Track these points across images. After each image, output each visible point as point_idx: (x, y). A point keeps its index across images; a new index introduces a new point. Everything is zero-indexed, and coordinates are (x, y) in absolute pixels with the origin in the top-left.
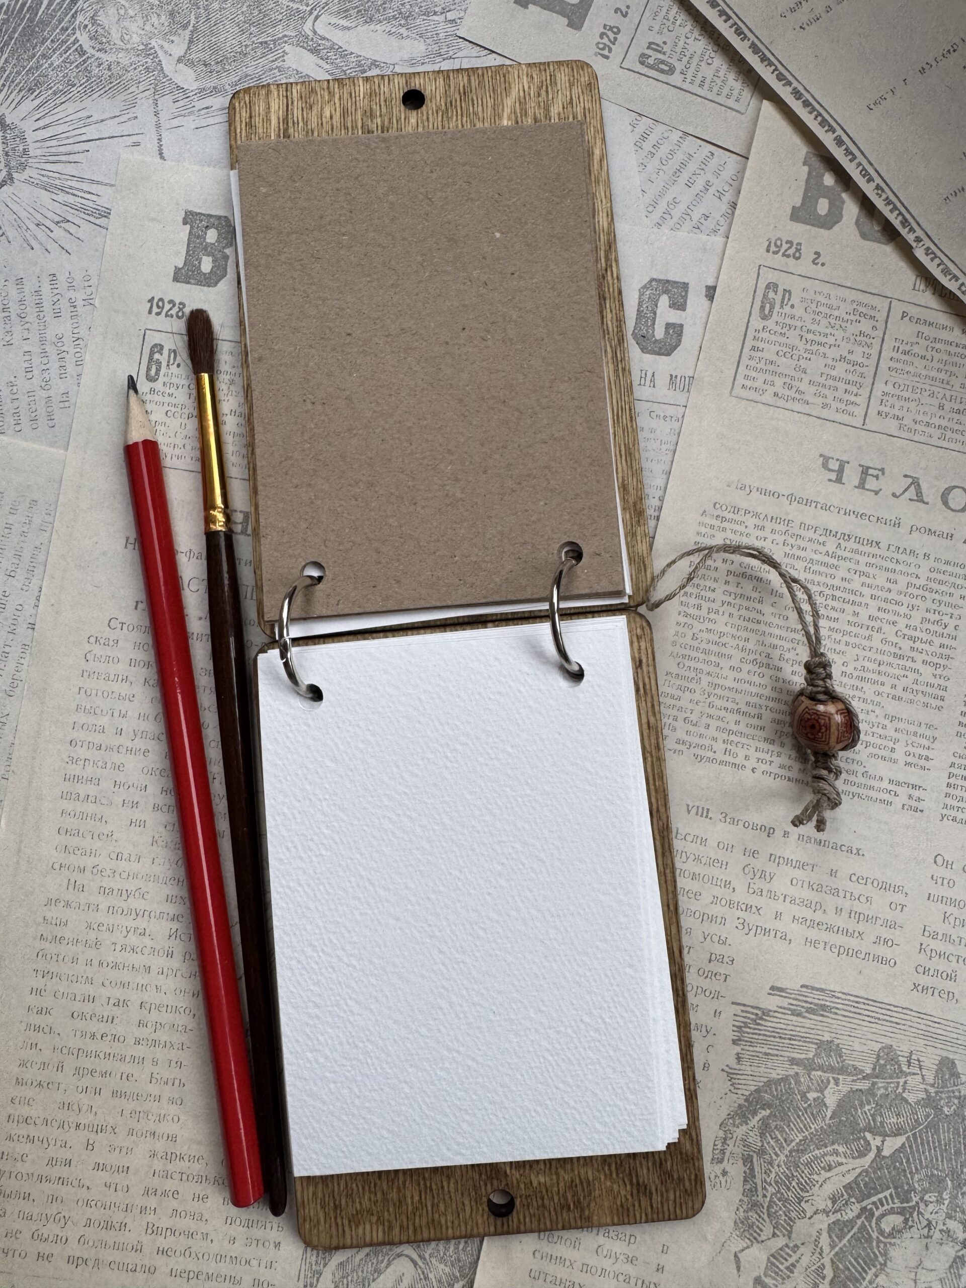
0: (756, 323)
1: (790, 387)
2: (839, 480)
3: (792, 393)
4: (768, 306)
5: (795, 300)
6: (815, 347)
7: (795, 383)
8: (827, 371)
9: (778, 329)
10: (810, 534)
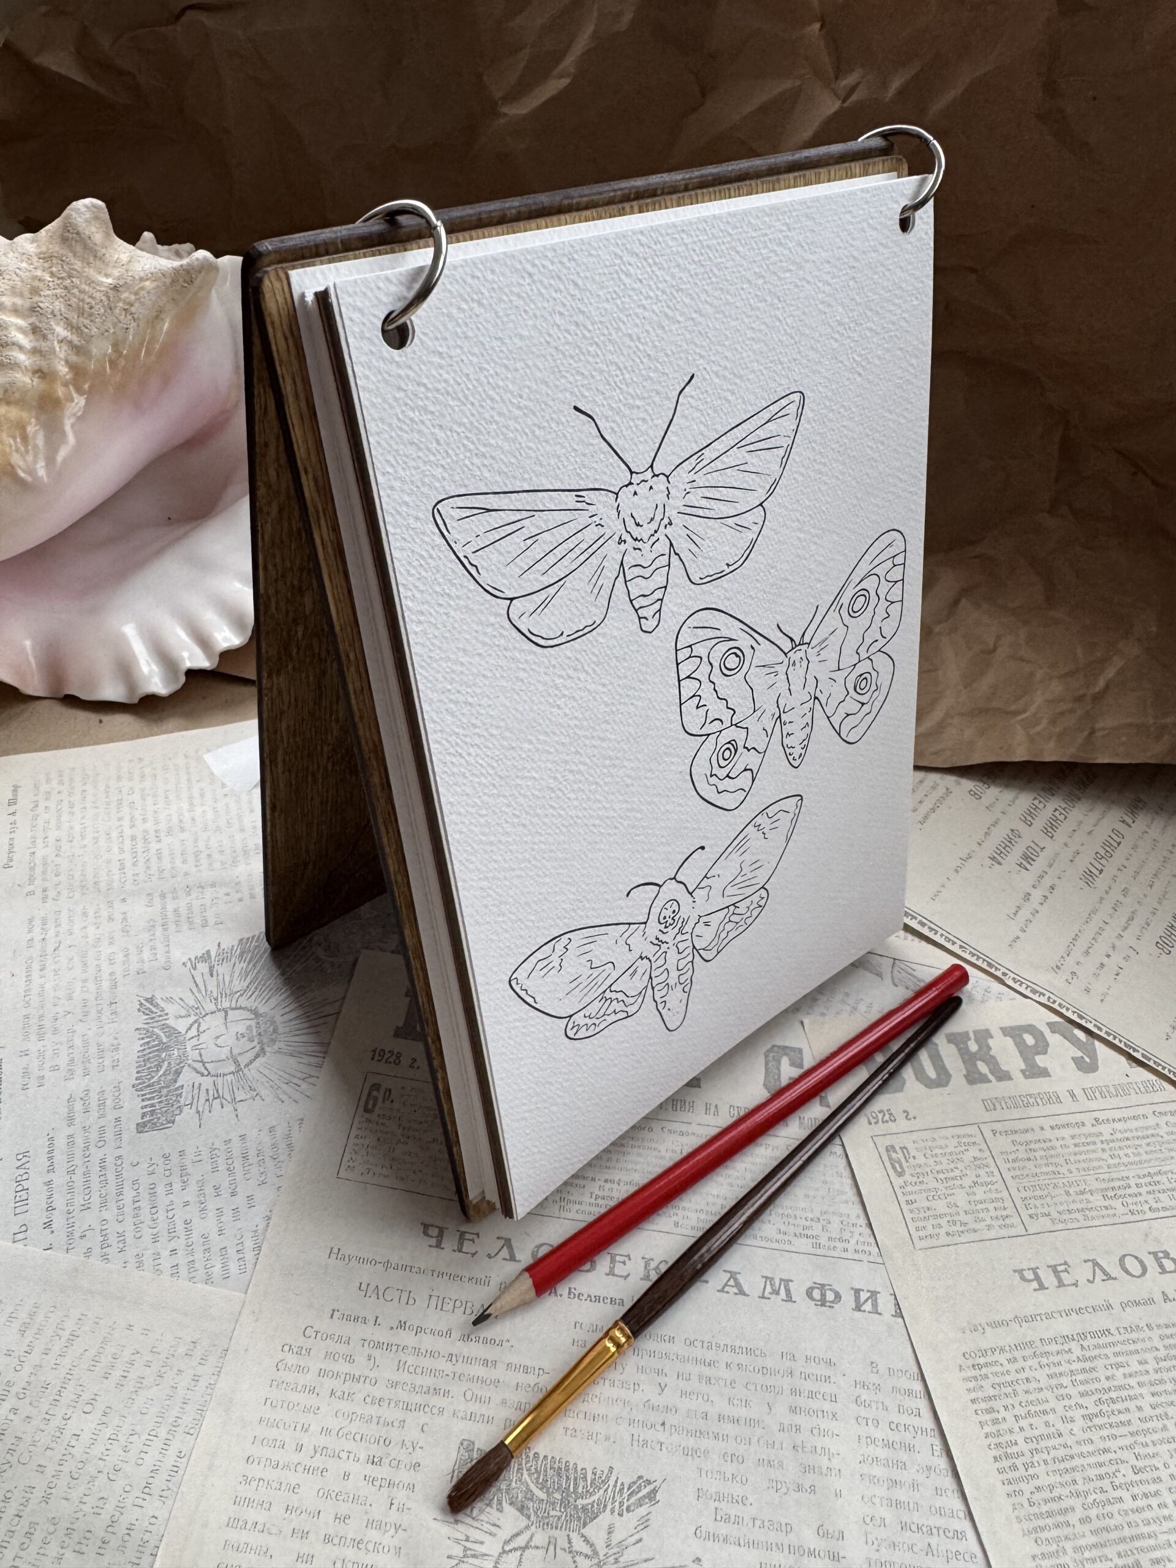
0: (898, 1182)
1: (954, 1223)
2: (1042, 1287)
3: (958, 1228)
4: (897, 1165)
5: (913, 1153)
6: (951, 1183)
7: (956, 1218)
8: (972, 1198)
9: (915, 1179)
10: (1053, 1348)
